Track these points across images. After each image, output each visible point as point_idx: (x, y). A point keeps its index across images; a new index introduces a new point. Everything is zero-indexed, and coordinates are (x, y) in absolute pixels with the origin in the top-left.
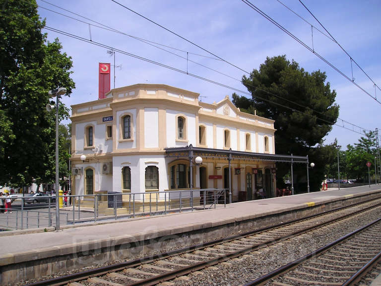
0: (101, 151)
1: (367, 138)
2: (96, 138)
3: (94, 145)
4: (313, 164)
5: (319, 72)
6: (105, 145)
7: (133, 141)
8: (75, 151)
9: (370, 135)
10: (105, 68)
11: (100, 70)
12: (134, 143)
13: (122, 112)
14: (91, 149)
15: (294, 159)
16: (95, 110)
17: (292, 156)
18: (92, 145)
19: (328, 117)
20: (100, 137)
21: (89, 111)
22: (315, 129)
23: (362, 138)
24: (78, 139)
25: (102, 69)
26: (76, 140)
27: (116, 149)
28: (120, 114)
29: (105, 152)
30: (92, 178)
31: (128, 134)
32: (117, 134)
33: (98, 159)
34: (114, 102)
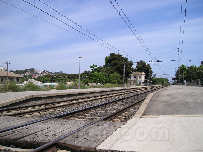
27: (138, 79)
28: (139, 76)
29: (133, 80)
30: (131, 83)
31: (140, 78)
32: (138, 78)
33: (132, 81)
34: (138, 74)
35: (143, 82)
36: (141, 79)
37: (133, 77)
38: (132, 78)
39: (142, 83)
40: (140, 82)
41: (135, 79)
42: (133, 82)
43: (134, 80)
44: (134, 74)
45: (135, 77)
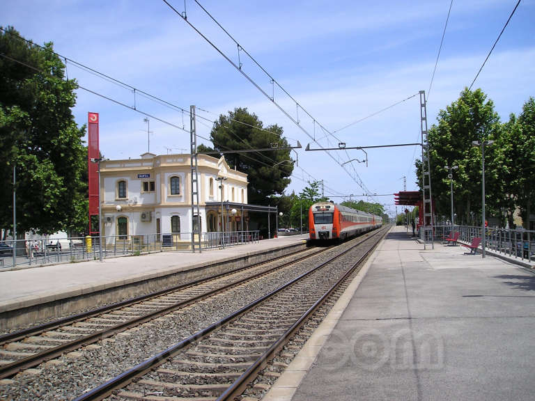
0: (136, 202)
1: (311, 188)
2: (130, 191)
3: (128, 197)
4: (281, 214)
5: (276, 126)
6: (141, 197)
7: (181, 196)
8: (103, 202)
9: (314, 185)
10: (94, 118)
11: (89, 119)
12: (183, 198)
13: (171, 174)
14: (125, 200)
15: (271, 210)
16: (127, 167)
17: (269, 207)
18: (125, 197)
19: (287, 170)
20: (134, 191)
21: (120, 167)
22: (278, 183)
23: (306, 188)
24: (107, 191)
25: (92, 119)
26: (105, 193)
27: (165, 202)
28: (168, 175)
29: (140, 203)
30: (126, 225)
31: (175, 191)
32: (167, 190)
33: (133, 209)
34: (162, 165)
36: (182, 202)
37: (139, 183)
40: (175, 221)
41: (149, 198)
42: (138, 215)
43: (144, 207)
44: (142, 166)
45: (150, 187)
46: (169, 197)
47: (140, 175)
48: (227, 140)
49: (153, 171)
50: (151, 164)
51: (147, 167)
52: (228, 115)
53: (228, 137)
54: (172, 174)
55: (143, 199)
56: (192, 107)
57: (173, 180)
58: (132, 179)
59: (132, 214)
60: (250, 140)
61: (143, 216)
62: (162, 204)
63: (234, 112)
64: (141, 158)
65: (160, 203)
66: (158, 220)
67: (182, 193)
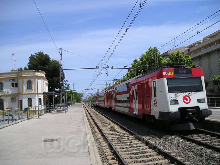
0: (8, 93)
6: (10, 90)
7: (32, 89)
12: (33, 90)
14: (2, 92)
18: (2, 90)
20: (7, 88)
27: (25, 92)
28: (26, 80)
29: (10, 93)
30: (3, 103)
31: (29, 86)
32: (25, 87)
33: (6, 96)
34: (23, 75)
35: (40, 99)
36: (33, 92)
37: (10, 84)
38: (5, 90)
39: (35, 102)
40: (30, 100)
41: (15, 90)
42: (9, 99)
43: (12, 95)
44: (11, 76)
45: (15, 85)
46: (26, 90)
47: (10, 80)
48: (38, 65)
49: (17, 78)
50: (16, 75)
51: (14, 76)
52: (35, 55)
53: (38, 64)
54: (28, 80)
55: (12, 91)
56: (61, 49)
57: (28, 82)
58: (6, 82)
59: (6, 98)
60: (48, 66)
61: (12, 99)
62: (23, 93)
63: (37, 53)
64: (10, 72)
65: (22, 93)
66: (21, 101)
67: (33, 88)
